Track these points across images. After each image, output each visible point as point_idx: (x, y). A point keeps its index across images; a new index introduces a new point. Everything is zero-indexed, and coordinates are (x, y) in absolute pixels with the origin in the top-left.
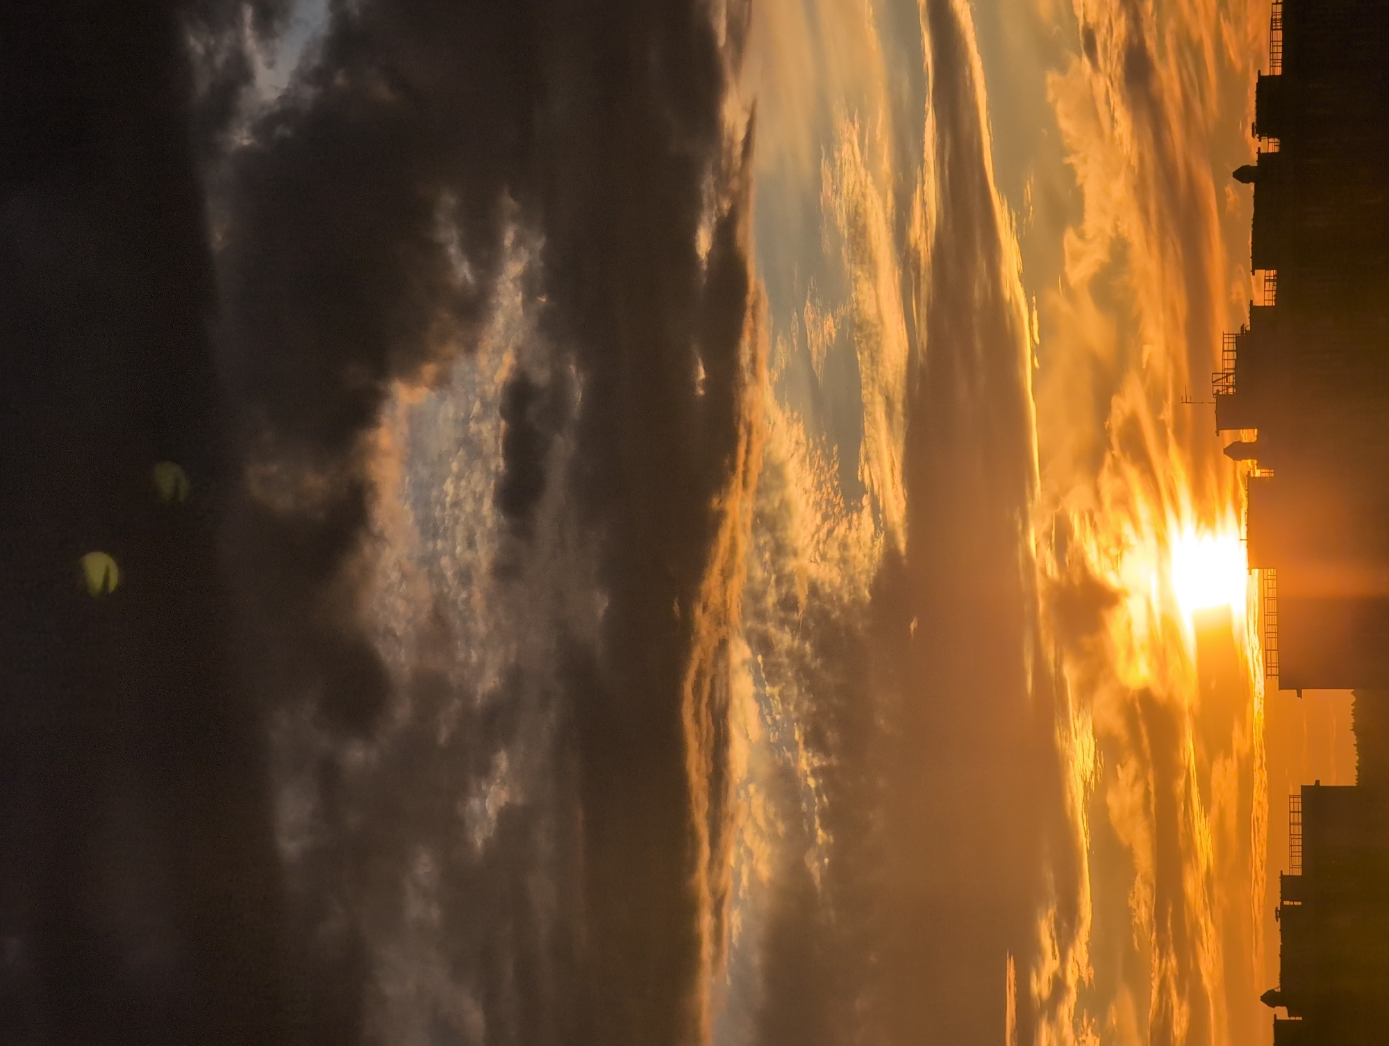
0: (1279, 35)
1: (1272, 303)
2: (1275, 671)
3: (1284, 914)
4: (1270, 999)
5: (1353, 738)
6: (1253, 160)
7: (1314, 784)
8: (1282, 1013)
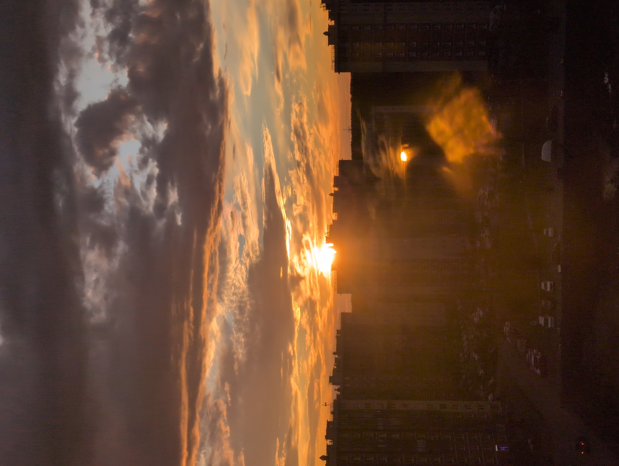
0: (338, 168)
1: (337, 219)
2: (336, 290)
3: (337, 337)
4: (334, 353)
5: (351, 303)
6: (333, 192)
7: (343, 312)
8: (337, 356)
